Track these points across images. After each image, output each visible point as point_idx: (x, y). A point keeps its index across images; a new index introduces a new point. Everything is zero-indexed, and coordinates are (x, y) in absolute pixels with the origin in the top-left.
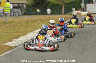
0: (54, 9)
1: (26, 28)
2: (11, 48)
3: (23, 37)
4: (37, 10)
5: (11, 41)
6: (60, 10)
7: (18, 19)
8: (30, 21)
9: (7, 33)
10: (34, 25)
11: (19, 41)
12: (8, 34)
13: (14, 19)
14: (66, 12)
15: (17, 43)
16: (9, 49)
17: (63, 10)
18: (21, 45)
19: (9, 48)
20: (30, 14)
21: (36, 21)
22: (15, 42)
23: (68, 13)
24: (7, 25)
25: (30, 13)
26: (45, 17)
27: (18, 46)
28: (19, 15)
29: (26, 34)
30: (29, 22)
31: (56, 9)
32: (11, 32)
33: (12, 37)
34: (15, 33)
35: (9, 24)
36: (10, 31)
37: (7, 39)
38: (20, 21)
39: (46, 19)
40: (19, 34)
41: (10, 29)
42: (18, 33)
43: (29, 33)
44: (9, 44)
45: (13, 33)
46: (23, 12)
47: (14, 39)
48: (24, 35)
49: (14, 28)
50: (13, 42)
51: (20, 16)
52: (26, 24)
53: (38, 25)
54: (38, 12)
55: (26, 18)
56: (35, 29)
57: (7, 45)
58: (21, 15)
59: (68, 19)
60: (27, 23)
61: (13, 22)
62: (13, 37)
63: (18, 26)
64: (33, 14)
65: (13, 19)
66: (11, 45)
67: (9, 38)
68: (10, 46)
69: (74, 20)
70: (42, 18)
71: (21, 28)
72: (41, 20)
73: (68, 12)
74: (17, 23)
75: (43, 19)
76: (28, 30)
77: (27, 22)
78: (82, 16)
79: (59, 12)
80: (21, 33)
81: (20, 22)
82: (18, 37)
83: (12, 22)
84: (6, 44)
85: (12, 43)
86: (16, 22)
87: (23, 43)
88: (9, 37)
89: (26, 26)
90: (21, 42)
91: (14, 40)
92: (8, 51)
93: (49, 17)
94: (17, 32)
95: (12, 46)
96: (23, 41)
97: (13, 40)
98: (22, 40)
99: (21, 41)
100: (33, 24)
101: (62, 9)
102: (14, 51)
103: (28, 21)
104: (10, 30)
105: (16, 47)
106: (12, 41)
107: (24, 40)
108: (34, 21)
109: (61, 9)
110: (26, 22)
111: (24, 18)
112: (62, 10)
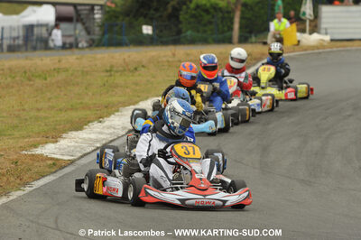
0: (205, 25)
1: (107, 92)
2: (56, 165)
3: (96, 126)
4: (141, 30)
5: (55, 139)
6: (226, 28)
7: (77, 59)
8: (121, 69)
9: (38, 110)
10: (136, 84)
11: (84, 139)
12: (42, 114)
13: (64, 61)
14: (248, 35)
15: (78, 149)
16: (48, 170)
17: (236, 26)
18: (89, 153)
19: (50, 166)
20: (119, 44)
21: (143, 66)
22: (69, 144)
23: (253, 39)
24: (38, 82)
25: (119, 37)
26: (174, 55)
27: (82, 157)
28: (80, 45)
29: (109, 115)
30: (117, 72)
31: (210, 23)
32: (52, 108)
33: (58, 127)
34: (66, 110)
35: (46, 79)
36: (51, 104)
37: (39, 133)
38: (85, 69)
39: (176, 59)
40: (81, 114)
41: (49, 95)
42: (77, 109)
43: (118, 111)
44: (49, 150)
45: (61, 110)
46: (94, 34)
47: (65, 131)
48: (99, 118)
49: (62, 93)
50: (63, 143)
51: (83, 48)
52: (106, 79)
53: (148, 81)
54: (148, 35)
55: (106, 55)
56: (139, 97)
57: (42, 155)
58: (87, 47)
59: (255, 59)
60: (111, 75)
61: (58, 71)
62: (60, 125)
63: (78, 84)
64: (127, 41)
65: (59, 61)
66: (53, 156)
67: (46, 128)
68: (52, 159)
69: (269, 70)
70: (165, 56)
71: (90, 94)
72: (158, 62)
73: (256, 36)
74: (72, 75)
75: (164, 59)
76: (115, 99)
77: (110, 71)
78: (306, 50)
79: (220, 36)
80: (88, 112)
81: (83, 72)
82: (78, 126)
83: (55, 69)
84: (38, 151)
85: (60, 149)
86: (70, 72)
87: (98, 148)
88: (46, 125)
89: (104, 85)
90: (91, 145)
91: (64, 135)
92: (43, 176)
93: (188, 55)
94: (73, 108)
95: (57, 160)
96: (97, 141)
97: (60, 137)
98: (93, 136)
99: (91, 140)
100: (131, 78)
101: (232, 23)
102: (66, 174)
103: (112, 66)
104: (50, 99)
105: (72, 162)
106: (57, 142)
107: (102, 136)
108: (136, 69)
109: (229, 24)
110: (107, 71)
111: (99, 56)
112: (231, 29)
